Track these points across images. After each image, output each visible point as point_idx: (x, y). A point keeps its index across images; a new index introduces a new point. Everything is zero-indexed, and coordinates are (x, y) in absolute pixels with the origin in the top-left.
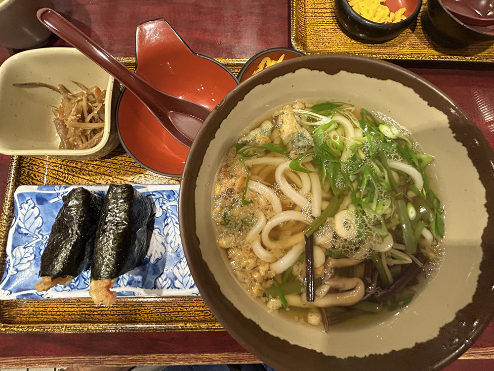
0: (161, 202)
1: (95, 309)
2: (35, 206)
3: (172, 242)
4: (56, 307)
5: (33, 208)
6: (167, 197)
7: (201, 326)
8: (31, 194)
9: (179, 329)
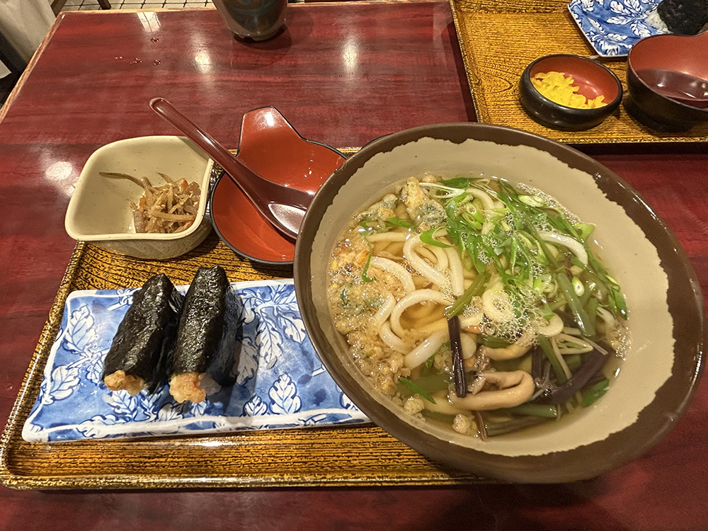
0: (253, 303)
1: (147, 460)
2: (89, 314)
3: (267, 355)
4: (91, 458)
5: (86, 317)
6: (261, 296)
7: (306, 478)
8: (88, 299)
9: (272, 483)
